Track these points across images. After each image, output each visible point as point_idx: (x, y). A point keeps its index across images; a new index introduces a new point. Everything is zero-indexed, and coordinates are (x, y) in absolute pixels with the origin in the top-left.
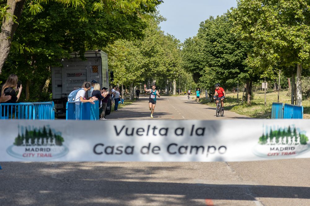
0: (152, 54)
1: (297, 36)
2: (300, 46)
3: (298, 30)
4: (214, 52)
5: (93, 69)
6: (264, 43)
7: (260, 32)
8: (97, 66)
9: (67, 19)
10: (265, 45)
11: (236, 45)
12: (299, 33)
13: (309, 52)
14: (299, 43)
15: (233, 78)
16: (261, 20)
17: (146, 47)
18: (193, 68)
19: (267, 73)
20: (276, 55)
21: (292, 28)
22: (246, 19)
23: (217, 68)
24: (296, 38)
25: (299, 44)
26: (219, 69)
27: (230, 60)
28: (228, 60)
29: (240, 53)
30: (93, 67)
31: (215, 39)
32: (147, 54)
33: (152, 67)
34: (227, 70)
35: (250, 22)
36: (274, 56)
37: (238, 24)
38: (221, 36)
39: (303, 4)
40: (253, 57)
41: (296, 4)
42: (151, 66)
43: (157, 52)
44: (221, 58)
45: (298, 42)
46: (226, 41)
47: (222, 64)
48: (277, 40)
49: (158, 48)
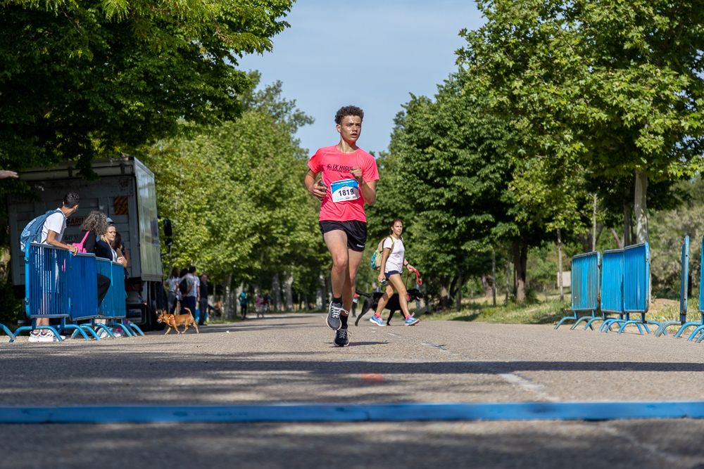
0: (279, 200)
1: (631, 95)
2: (639, 120)
3: (634, 80)
4: (427, 174)
5: (115, 206)
6: (548, 115)
7: (538, 85)
8: (127, 199)
9: (41, 68)
10: (551, 121)
11: (483, 151)
12: (636, 87)
13: (663, 135)
14: (637, 111)
15: (479, 237)
16: (539, 58)
17: (261, 183)
18: (380, 228)
19: (565, 219)
20: (578, 145)
21: (618, 73)
22: (499, 56)
23: (437, 213)
24: (629, 99)
25: (636, 113)
26: (441, 215)
27: (470, 191)
28: (464, 190)
29: (494, 172)
30: (115, 200)
31: (429, 138)
32: (265, 201)
33: (278, 233)
34: (463, 218)
35: (511, 64)
36: (574, 148)
37: (480, 71)
38: (446, 130)
39: (644, 12)
40: (520, 157)
41: (626, 12)
42: (276, 231)
43: (291, 194)
44: (446, 186)
45: (635, 109)
46: (458, 142)
47: (449, 201)
48: (582, 106)
49: (292, 184)
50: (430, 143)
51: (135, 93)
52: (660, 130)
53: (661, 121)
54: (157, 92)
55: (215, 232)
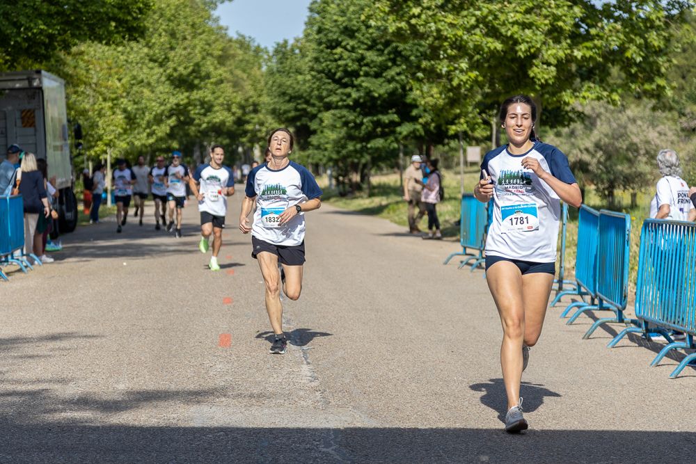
0: (196, 82)
1: (526, 26)
2: (533, 50)
3: (529, 11)
4: (335, 74)
5: (22, 118)
6: (445, 44)
7: (435, 15)
8: (34, 111)
10: (447, 50)
11: (389, 54)
12: (531, 18)
13: (556, 66)
14: (531, 42)
15: (384, 135)
17: (179, 65)
18: (292, 114)
19: (467, 122)
20: (473, 74)
21: (514, 5)
23: (345, 112)
24: (523, 29)
25: (529, 44)
26: (349, 114)
27: (376, 92)
28: (370, 91)
29: (399, 74)
30: (22, 112)
31: (337, 40)
32: (183, 83)
33: (195, 113)
34: (370, 118)
36: (470, 77)
38: (354, 32)
40: (419, 81)
42: (193, 112)
43: (208, 76)
44: (353, 86)
45: (529, 40)
46: (366, 44)
47: (356, 102)
48: (477, 37)
49: (209, 66)
50: (338, 44)
52: (553, 61)
53: (555, 51)
55: (131, 120)
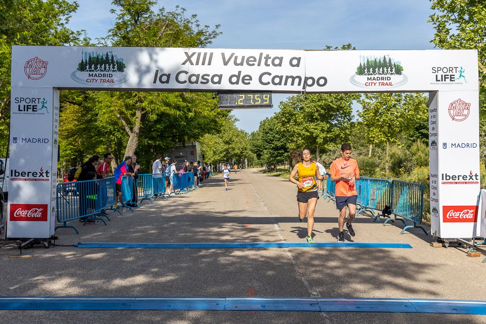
0: (231, 142)
1: (315, 129)
2: (317, 135)
3: (316, 125)
4: (267, 140)
7: (293, 127)
8: (194, 151)
9: (174, 123)
10: (296, 135)
11: (281, 135)
13: (323, 139)
15: (280, 156)
16: (293, 119)
17: (226, 138)
18: (256, 150)
20: (303, 141)
21: (312, 124)
22: (284, 119)
23: (270, 150)
28: (277, 145)
29: (284, 140)
30: (191, 152)
32: (227, 143)
34: (276, 152)
35: (287, 121)
37: (279, 122)
38: (272, 130)
41: (314, 109)
42: (230, 150)
43: (234, 141)
44: (272, 143)
45: (316, 133)
46: (275, 133)
47: (273, 147)
48: (303, 132)
49: (234, 138)
50: (268, 133)
51: (195, 128)
52: (322, 137)
53: (323, 135)
54: (201, 128)
55: (214, 152)
